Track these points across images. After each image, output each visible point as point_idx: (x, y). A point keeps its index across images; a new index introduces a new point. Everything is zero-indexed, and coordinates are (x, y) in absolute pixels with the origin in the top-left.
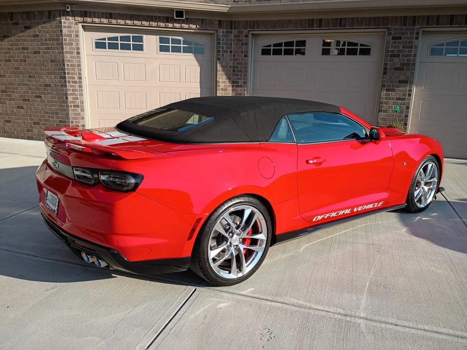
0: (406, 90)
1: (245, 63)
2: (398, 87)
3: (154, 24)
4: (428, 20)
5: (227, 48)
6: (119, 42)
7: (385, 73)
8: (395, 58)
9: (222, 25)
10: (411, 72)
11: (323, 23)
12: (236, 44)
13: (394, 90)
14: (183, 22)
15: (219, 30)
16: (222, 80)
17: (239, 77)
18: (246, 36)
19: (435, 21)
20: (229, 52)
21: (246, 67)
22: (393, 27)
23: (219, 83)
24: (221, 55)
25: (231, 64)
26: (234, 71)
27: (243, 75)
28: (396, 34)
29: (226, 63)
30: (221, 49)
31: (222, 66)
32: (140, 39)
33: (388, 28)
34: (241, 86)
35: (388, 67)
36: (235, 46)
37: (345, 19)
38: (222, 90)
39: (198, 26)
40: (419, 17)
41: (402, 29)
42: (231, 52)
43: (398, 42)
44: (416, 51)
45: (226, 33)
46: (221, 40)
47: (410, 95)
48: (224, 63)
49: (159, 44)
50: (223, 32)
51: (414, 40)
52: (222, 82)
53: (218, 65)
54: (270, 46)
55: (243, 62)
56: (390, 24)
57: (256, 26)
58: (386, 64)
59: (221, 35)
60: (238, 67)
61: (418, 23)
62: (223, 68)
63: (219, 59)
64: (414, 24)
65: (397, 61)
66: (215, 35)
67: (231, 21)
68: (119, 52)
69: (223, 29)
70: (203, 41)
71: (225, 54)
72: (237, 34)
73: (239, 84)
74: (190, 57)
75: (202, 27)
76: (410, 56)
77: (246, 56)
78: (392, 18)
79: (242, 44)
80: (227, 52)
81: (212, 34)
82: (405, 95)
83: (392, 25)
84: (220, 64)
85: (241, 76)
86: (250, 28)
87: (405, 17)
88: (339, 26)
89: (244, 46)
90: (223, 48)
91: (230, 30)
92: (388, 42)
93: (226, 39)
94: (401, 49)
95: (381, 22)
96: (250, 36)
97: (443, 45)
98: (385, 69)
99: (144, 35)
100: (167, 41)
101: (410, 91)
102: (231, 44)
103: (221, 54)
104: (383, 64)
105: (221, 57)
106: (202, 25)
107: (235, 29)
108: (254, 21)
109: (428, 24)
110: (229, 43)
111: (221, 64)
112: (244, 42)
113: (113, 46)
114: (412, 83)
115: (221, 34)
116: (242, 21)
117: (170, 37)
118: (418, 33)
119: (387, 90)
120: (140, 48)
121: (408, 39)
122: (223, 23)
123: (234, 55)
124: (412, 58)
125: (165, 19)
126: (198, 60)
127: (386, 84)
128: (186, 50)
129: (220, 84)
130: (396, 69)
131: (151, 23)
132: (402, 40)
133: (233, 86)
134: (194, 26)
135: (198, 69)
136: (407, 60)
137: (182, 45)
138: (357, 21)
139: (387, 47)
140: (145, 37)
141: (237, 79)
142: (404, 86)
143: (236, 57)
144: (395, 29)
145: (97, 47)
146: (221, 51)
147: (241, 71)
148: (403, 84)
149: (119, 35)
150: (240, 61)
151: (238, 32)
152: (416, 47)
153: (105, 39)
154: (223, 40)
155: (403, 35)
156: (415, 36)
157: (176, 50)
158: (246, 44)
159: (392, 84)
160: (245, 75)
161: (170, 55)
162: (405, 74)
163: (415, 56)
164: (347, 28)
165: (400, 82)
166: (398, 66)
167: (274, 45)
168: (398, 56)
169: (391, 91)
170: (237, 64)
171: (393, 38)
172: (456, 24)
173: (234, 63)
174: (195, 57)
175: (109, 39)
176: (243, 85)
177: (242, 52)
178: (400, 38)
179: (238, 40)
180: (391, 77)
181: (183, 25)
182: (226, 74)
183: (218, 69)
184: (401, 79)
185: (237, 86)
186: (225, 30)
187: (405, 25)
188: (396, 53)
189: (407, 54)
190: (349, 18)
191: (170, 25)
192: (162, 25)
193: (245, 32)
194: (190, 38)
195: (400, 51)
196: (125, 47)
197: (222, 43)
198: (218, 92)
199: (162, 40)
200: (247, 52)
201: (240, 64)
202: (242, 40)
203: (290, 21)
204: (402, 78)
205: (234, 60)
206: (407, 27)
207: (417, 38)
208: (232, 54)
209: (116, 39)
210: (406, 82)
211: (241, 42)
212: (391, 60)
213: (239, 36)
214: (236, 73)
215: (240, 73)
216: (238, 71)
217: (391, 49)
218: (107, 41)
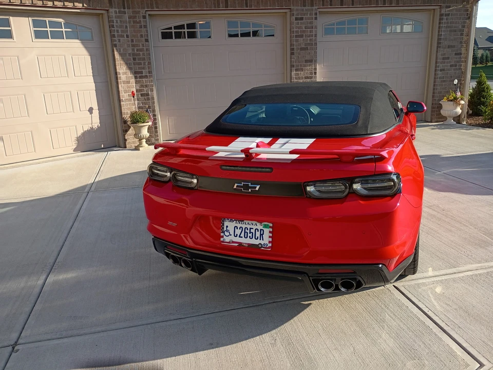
0: (312, 68)
1: (147, 50)
2: (305, 66)
3: (28, 2)
5: (122, 31)
7: (292, 54)
8: (299, 39)
9: (113, 3)
10: (315, 52)
11: (229, 3)
12: (133, 27)
13: (302, 70)
15: (111, 10)
16: (122, 71)
17: (142, 66)
18: (144, 17)
19: (329, 2)
20: (125, 36)
21: (149, 54)
22: (295, 8)
23: (120, 74)
24: (117, 41)
25: (130, 51)
26: (134, 59)
27: (147, 64)
28: (298, 15)
29: (123, 50)
30: (116, 34)
31: (120, 54)
32: (7, 23)
33: (290, 9)
34: (146, 77)
35: (295, 47)
36: (133, 29)
38: (124, 82)
39: (85, 5)
41: (303, 10)
42: (127, 36)
43: (301, 22)
44: (316, 31)
45: (119, 13)
46: (115, 21)
47: (315, 73)
48: (122, 50)
49: (33, 29)
50: (116, 12)
51: (314, 20)
52: (124, 74)
53: (116, 53)
54: (171, 28)
55: (145, 48)
57: (154, 5)
58: (292, 45)
59: (114, 17)
60: (139, 55)
61: (316, 4)
62: (121, 56)
63: (115, 46)
64: (312, 5)
65: (302, 42)
66: (106, 16)
69: (115, 8)
70: (89, 22)
71: (121, 39)
72: (131, 15)
73: (143, 75)
74: (76, 44)
75: (90, 6)
76: (312, 36)
77: (147, 41)
79: (141, 27)
80: (123, 36)
81: (98, 15)
82: (311, 73)
83: (293, 6)
84: (117, 51)
85: (144, 64)
86: (148, 8)
88: (245, 6)
89: (143, 29)
90: (118, 31)
92: (292, 23)
93: (120, 21)
94: (304, 29)
95: (284, 3)
96: (147, 16)
97: (334, 24)
98: (292, 49)
99: (11, 18)
100: (43, 24)
101: (315, 69)
102: (126, 27)
103: (116, 39)
104: (288, 45)
105: (117, 43)
106: (90, 3)
107: (129, 8)
109: (323, 5)
110: (124, 25)
111: (119, 51)
112: (142, 24)
114: (316, 61)
115: (114, 15)
117: (47, 20)
118: (316, 14)
119: (296, 69)
121: (309, 19)
123: (132, 41)
124: (314, 38)
126: (86, 48)
127: (295, 64)
128: (69, 36)
129: (121, 76)
130: (302, 49)
131: (24, 1)
132: (304, 21)
133: (136, 78)
134: (80, 5)
135: (88, 59)
136: (310, 39)
137: (64, 30)
139: (291, 28)
141: (139, 68)
142: (310, 65)
143: (134, 43)
144: (297, 10)
146: (116, 36)
147: (144, 59)
148: (309, 63)
150: (141, 47)
151: (133, 12)
152: (316, 27)
154: (117, 22)
155: (304, 15)
156: (314, 16)
157: (57, 36)
158: (145, 27)
159: (300, 64)
160: (150, 63)
161: (49, 43)
162: (310, 53)
163: (316, 36)
164: (253, 8)
165: (306, 61)
166: (303, 46)
167: (176, 28)
168: (302, 36)
169: (300, 71)
170: (137, 50)
171: (296, 19)
172: (345, 5)
173: (133, 50)
174: (83, 43)
176: (148, 75)
177: (142, 36)
178: (302, 19)
179: (134, 22)
180: (298, 57)
181: (66, 3)
182: (126, 64)
183: (116, 57)
184: (306, 59)
185: (141, 77)
186: (117, 10)
187: (304, 6)
188: (300, 34)
189: (309, 34)
193: (142, 12)
194: (73, 20)
195: (304, 31)
197: (117, 26)
198: (120, 86)
199: (36, 24)
200: (147, 36)
201: (141, 50)
202: (140, 22)
204: (308, 58)
205: (133, 46)
206: (307, 8)
207: (316, 18)
208: (130, 39)
210: (311, 61)
211: (138, 25)
212: (297, 41)
213: (135, 17)
214: (137, 61)
215: (142, 62)
216: (139, 59)
217: (295, 30)
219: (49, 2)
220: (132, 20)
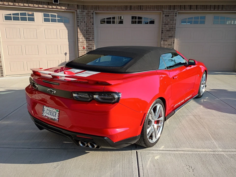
0: (172, 40)
1: (92, 28)
2: (168, 39)
3: (41, 6)
4: (181, 7)
5: (82, 20)
6: (20, 16)
7: (162, 33)
8: (166, 25)
9: (79, 7)
10: (174, 32)
11: (132, 8)
13: (167, 41)
14: (58, 5)
15: (78, 10)
16: (81, 37)
17: (90, 35)
18: (93, 14)
19: (184, 8)
20: (83, 22)
21: (93, 30)
22: (165, 10)
23: (79, 39)
24: (80, 24)
25: (85, 29)
26: (87, 32)
27: (92, 35)
28: (166, 14)
29: (82, 28)
30: (79, 21)
31: (80, 30)
32: (33, 15)
33: (163, 11)
34: (91, 40)
35: (164, 30)
36: (87, 19)
37: (143, 6)
38: (81, 42)
39: (66, 8)
40: (176, 5)
41: (169, 11)
42: (84, 22)
43: (168, 18)
44: (175, 22)
45: (81, 12)
46: (79, 15)
47: (174, 43)
48: (81, 28)
49: (43, 18)
51: (175, 17)
52: (81, 38)
53: (78, 29)
54: (105, 19)
55: (92, 27)
56: (163, 9)
57: (97, 8)
58: (162, 28)
59: (79, 13)
60: (89, 30)
61: (176, 8)
62: (81, 31)
63: (78, 26)
64: (174, 9)
65: (168, 27)
66: (75, 13)
67: (84, 6)
68: (20, 22)
69: (80, 9)
70: (68, 16)
71: (82, 23)
72: (87, 12)
73: (90, 39)
74: (62, 25)
75: (68, 8)
76: (173, 24)
77: (93, 24)
78: (164, 6)
79: (91, 18)
80: (82, 22)
81: (73, 12)
82: (171, 43)
83: (164, 9)
84: (79, 28)
86: (94, 9)
87: (170, 6)
88: (140, 9)
90: (80, 20)
91: (83, 10)
92: (163, 18)
93: (82, 15)
94: (169, 21)
95: (160, 8)
97: (186, 19)
98: (162, 31)
99: (35, 12)
100: (48, 15)
101: (174, 41)
102: (84, 18)
103: (79, 23)
105: (79, 25)
106: (68, 7)
107: (86, 9)
108: (96, 6)
109: (180, 9)
110: (83, 17)
111: (80, 28)
112: (91, 17)
113: (16, 19)
114: (174, 37)
115: (79, 12)
116: (90, 6)
117: (50, 14)
118: (176, 14)
119: (163, 40)
120: (33, 20)
121: (172, 16)
122: (80, 7)
123: (86, 24)
124: (174, 25)
125: (47, 3)
126: (66, 26)
127: (163, 38)
128: (59, 21)
129: (80, 39)
130: (167, 31)
131: (39, 5)
132: (169, 17)
133: (87, 41)
134: (64, 8)
135: (67, 31)
136: (172, 26)
137: (57, 18)
138: (148, 7)
139: (163, 20)
140: (35, 13)
141: (89, 36)
142: (171, 39)
143: (87, 25)
144: (166, 11)
145: (6, 19)
147: (91, 32)
149: (19, 12)
150: (90, 27)
151: (88, 11)
152: (176, 20)
153: (11, 14)
154: (80, 16)
155: (170, 14)
156: (175, 15)
157: (54, 21)
158: (93, 18)
159: (166, 38)
160: (93, 34)
161: (50, 24)
162: (171, 33)
163: (175, 24)
164: (144, 10)
165: (169, 37)
166: (168, 29)
167: (107, 19)
168: (168, 24)
169: (166, 41)
170: (88, 28)
171: (165, 16)
172: (192, 9)
173: (87, 28)
174: (65, 24)
175: (13, 14)
176: (92, 39)
178: (168, 16)
179: (88, 16)
180: (165, 34)
181: (58, 7)
182: (83, 34)
183: (78, 31)
185: (89, 40)
186: (81, 10)
187: (170, 9)
188: (167, 23)
190: (145, 6)
191: (50, 7)
192: (46, 6)
193: (92, 11)
194: (61, 14)
195: (169, 22)
196: (24, 19)
197: (80, 17)
198: (79, 44)
199: (45, 15)
200: (93, 22)
201: (90, 28)
202: (90, 16)
203: (116, 6)
204: (170, 35)
205: (87, 26)
206: (171, 10)
207: (176, 16)
208: (85, 23)
209: (18, 14)
210: (172, 37)
211: (89, 17)
212: (165, 26)
213: (88, 14)
214: (88, 33)
215: (90, 34)
216: (89, 32)
217: (164, 21)
218: (12, 16)
220: (87, 15)
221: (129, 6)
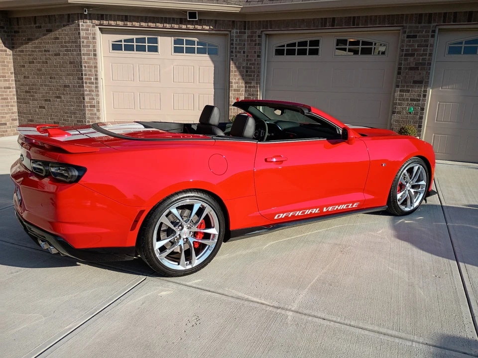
0: (421, 90)
1: (257, 64)
2: (412, 87)
3: (168, 26)
4: (445, 18)
5: (240, 48)
6: (135, 44)
7: (399, 73)
8: (409, 57)
9: (235, 25)
10: (427, 72)
11: (336, 22)
12: (249, 44)
13: (408, 91)
14: (197, 23)
15: (233, 31)
16: (235, 81)
17: (252, 78)
18: (260, 36)
19: (453, 18)
20: (242, 52)
21: (259, 68)
22: (408, 25)
23: (232, 83)
24: (234, 56)
25: (244, 65)
26: (247, 72)
27: (256, 76)
28: (411, 32)
29: (239, 63)
30: (234, 50)
31: (238, 68)
32: (156, 41)
33: (403, 26)
34: (254, 87)
35: (402, 66)
36: (249, 46)
37: (359, 17)
38: (235, 90)
40: (435, 14)
41: (417, 27)
42: (244, 52)
43: (413, 40)
44: (431, 50)
45: (239, 33)
46: (235, 40)
47: (425, 96)
49: (173, 45)
50: (237, 33)
51: (430, 38)
52: (235, 83)
53: (231, 65)
54: (284, 46)
55: (256, 63)
56: (404, 22)
57: (269, 26)
58: (400, 64)
59: (234, 36)
60: (251, 68)
61: (434, 20)
63: (232, 59)
64: (430, 22)
65: (412, 61)
66: (229, 35)
67: (245, 22)
68: (135, 54)
69: (237, 29)
70: (217, 42)
71: (238, 55)
72: (250, 34)
73: (252, 85)
74: (205, 58)
75: (215, 28)
76: (426, 55)
77: (259, 56)
78: (407, 15)
79: (255, 45)
80: (239, 52)
81: (226, 35)
82: (419, 96)
83: (406, 23)
84: (233, 64)
86: (263, 28)
87: (421, 15)
88: (352, 24)
89: (257, 47)
90: (236, 48)
91: (243, 30)
92: (403, 41)
93: (240, 40)
94: (416, 48)
95: (395, 20)
96: (263, 36)
97: (461, 43)
98: (400, 69)
100: (181, 42)
101: (425, 91)
102: (244, 45)
103: (234, 54)
104: (397, 64)
105: (234, 58)
106: (215, 25)
107: (248, 29)
108: (267, 21)
109: (444, 22)
110: (243, 43)
111: (235, 63)
112: (257, 42)
113: (129, 48)
114: (427, 83)
115: (235, 34)
116: (256, 21)
117: (185, 39)
118: (434, 31)
119: (400, 90)
120: (154, 49)
121: (424, 37)
122: (237, 24)
123: (247, 56)
124: (427, 57)
125: (179, 20)
126: (213, 61)
127: (400, 84)
128: (200, 51)
129: (233, 85)
130: (411, 69)
131: (165, 25)
132: (418, 38)
133: (246, 87)
134: (207, 28)
135: (212, 70)
136: (423, 59)
137: (196, 46)
138: (371, 19)
139: (403, 46)
140: (159, 38)
141: (250, 79)
142: (418, 87)
143: (249, 58)
144: (410, 27)
146: (234, 52)
147: (254, 72)
148: (417, 85)
149: (134, 37)
150: (253, 62)
151: (251, 32)
152: (432, 46)
153: (121, 41)
154: (237, 41)
155: (418, 33)
156: (430, 34)
157: (190, 51)
158: (260, 44)
159: (406, 84)
160: (258, 76)
161: (185, 56)
162: (420, 74)
163: (431, 55)
164: (360, 26)
165: (415, 82)
166: (413, 65)
167: (288, 45)
168: (413, 55)
169: (406, 92)
170: (250, 64)
171: (408, 37)
172: (474, 21)
173: (247, 64)
174: (210, 57)
175: (125, 41)
176: (255, 85)
177: (255, 52)
178: (415, 36)
179: (251, 41)
180: (406, 77)
181: (196, 26)
182: (240, 75)
183: (231, 70)
184: (415, 79)
185: (250, 87)
186: (238, 31)
187: (420, 23)
188: (410, 52)
189: (422, 52)
190: (363, 17)
191: (184, 27)
192: (176, 26)
193: (258, 32)
194: (204, 39)
195: (416, 50)
196: (141, 49)
197: (236, 44)
198: (231, 93)
199: (176, 42)
200: (260, 52)
201: (253, 64)
202: (255, 40)
203: (303, 20)
204: (417, 78)
205: (247, 60)
206: (423, 25)
207: (433, 36)
208: (246, 55)
209: (132, 40)
210: (420, 82)
211: (254, 43)
212: (406, 60)
213: (252, 36)
214: (249, 73)
215: (253, 74)
216: (251, 72)
217: (405, 48)
218: (123, 43)
219: (183, 26)
220: (249, 39)
221: (330, 18)
